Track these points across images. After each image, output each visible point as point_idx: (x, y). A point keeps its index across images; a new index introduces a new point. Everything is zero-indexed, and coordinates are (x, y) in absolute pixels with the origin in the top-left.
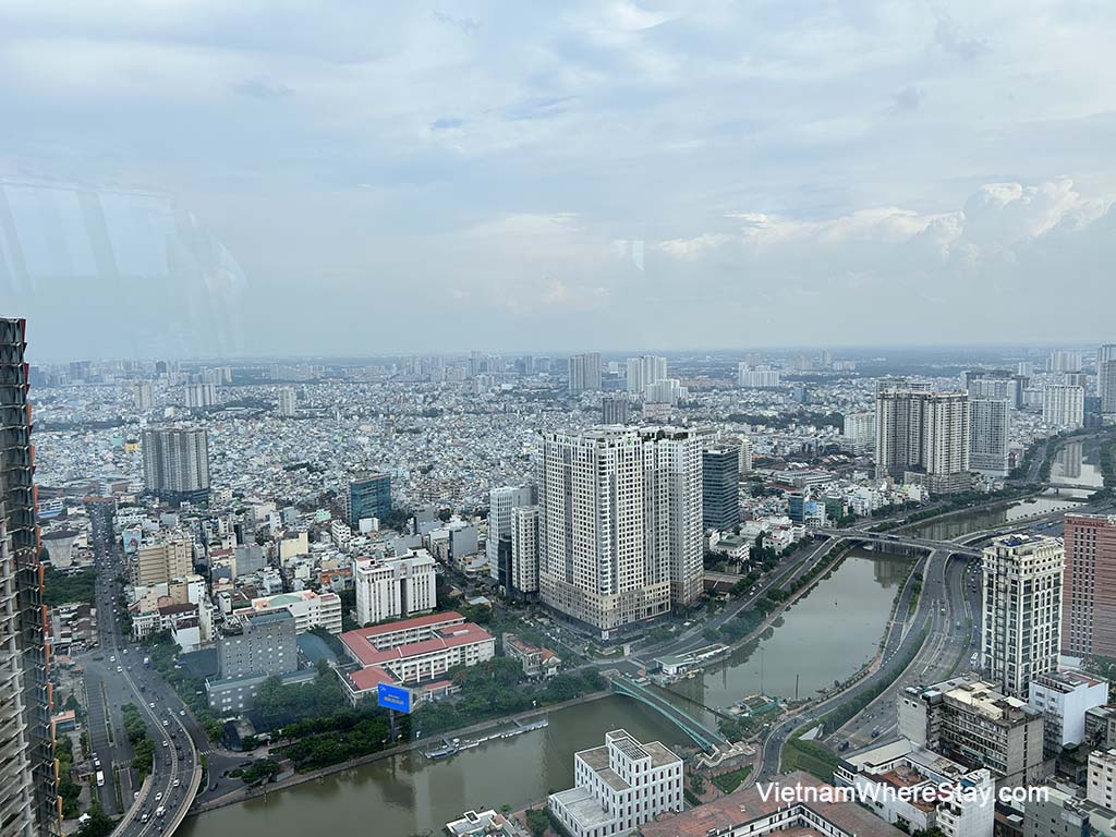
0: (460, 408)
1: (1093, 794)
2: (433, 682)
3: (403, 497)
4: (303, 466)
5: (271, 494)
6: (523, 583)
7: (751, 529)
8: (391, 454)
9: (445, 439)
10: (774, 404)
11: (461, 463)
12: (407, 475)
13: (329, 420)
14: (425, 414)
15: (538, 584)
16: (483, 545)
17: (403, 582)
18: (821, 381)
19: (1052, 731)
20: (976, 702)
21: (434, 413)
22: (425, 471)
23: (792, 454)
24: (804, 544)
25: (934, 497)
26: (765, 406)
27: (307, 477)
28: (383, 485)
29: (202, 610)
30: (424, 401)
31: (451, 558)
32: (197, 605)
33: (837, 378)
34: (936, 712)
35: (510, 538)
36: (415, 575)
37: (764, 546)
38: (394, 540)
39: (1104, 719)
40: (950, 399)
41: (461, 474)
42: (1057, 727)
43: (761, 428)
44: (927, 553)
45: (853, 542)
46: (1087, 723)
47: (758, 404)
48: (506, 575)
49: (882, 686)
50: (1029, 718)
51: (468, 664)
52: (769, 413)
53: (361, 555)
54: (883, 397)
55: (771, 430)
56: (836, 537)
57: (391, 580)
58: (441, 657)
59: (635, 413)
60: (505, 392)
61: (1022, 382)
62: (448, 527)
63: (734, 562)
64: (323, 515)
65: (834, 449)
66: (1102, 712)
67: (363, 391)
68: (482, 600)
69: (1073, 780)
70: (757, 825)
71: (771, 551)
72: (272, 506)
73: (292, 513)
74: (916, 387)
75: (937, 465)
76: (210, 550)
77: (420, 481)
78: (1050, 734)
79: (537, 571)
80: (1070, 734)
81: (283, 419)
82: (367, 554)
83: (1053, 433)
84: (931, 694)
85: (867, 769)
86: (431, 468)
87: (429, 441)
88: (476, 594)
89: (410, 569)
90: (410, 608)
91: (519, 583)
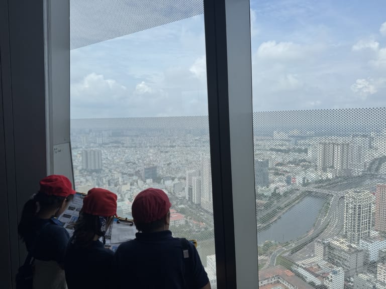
1: (380, 278)
3: (161, 173)
4: (131, 162)
5: (121, 171)
7: (272, 186)
8: (158, 159)
10: (285, 145)
12: (163, 166)
13: (140, 148)
14: (170, 147)
15: (200, 202)
16: (184, 189)
18: (302, 138)
20: (340, 245)
21: (173, 147)
24: (291, 192)
25: (337, 177)
26: (282, 145)
27: (132, 166)
30: (170, 143)
34: (327, 248)
35: (192, 186)
37: (277, 192)
39: (385, 253)
42: (369, 254)
43: (280, 153)
44: (332, 196)
45: (308, 191)
46: (380, 254)
47: (279, 145)
48: (190, 198)
50: (358, 251)
52: (282, 148)
55: (283, 154)
56: (302, 190)
62: (174, 182)
64: (135, 178)
65: (304, 161)
66: (384, 250)
71: (279, 193)
73: (126, 177)
77: (167, 168)
78: (366, 257)
79: (200, 197)
80: (373, 258)
84: (326, 242)
85: (303, 266)
86: (170, 164)
87: (171, 155)
88: (181, 204)
91: (194, 201)
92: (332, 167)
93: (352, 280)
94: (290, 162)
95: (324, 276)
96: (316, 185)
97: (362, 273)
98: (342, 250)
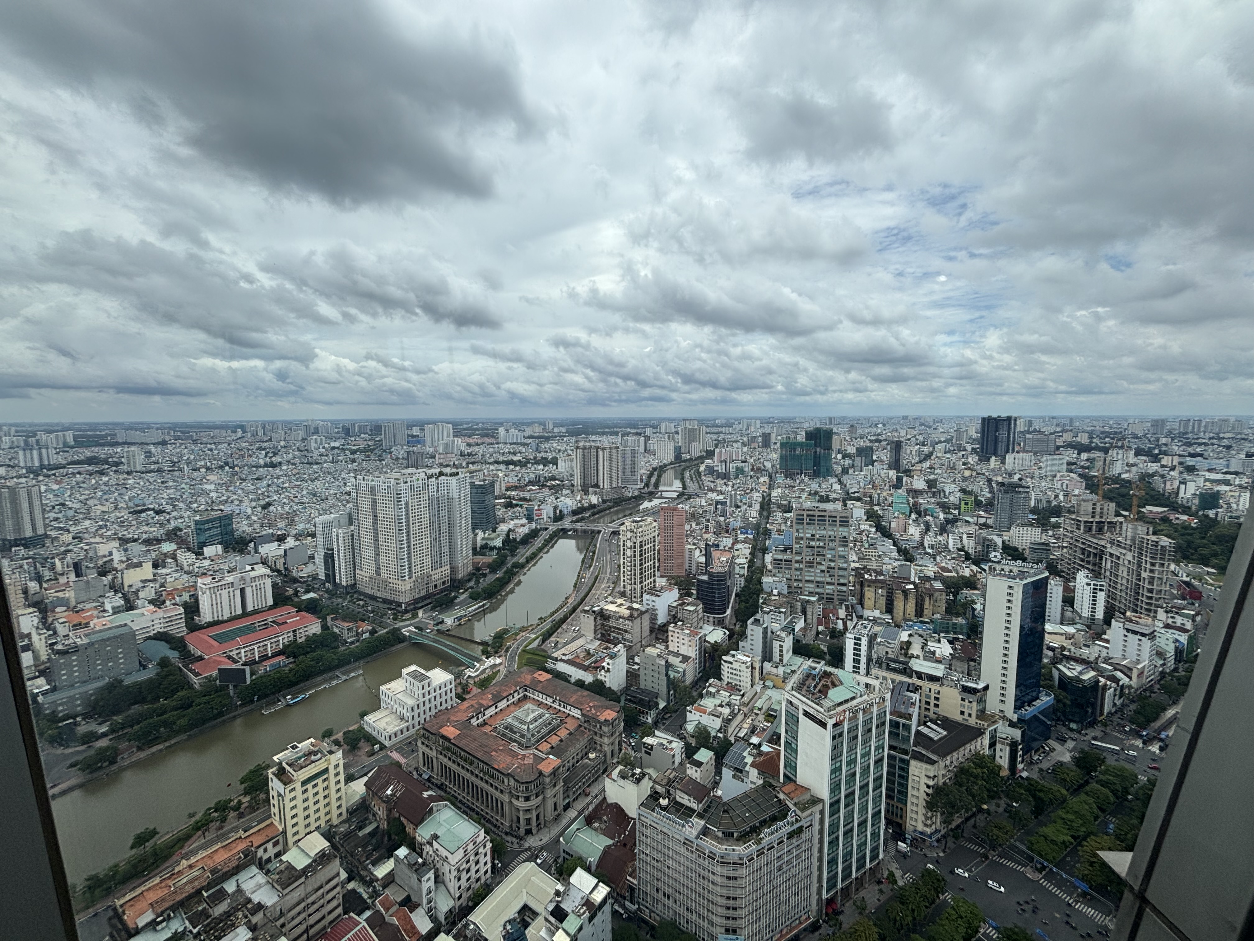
0: (297, 461)
1: (672, 647)
2: (270, 658)
3: (246, 528)
4: (149, 509)
5: (115, 534)
6: (343, 579)
7: (503, 528)
8: (235, 497)
9: (283, 483)
10: (520, 453)
11: (296, 500)
12: (249, 511)
13: (176, 473)
14: (266, 465)
15: (355, 579)
16: (312, 557)
17: (242, 591)
18: (547, 439)
19: (653, 618)
20: (617, 609)
21: (273, 465)
22: (264, 507)
23: (530, 482)
24: (534, 534)
25: (604, 501)
26: (514, 454)
27: (153, 518)
28: (226, 521)
29: (35, 638)
30: (266, 456)
31: (286, 569)
32: (29, 634)
33: (556, 437)
34: (599, 618)
35: (333, 550)
36: (254, 584)
37: (511, 537)
38: (236, 559)
39: (676, 607)
40: (611, 448)
41: (295, 508)
42: (656, 615)
43: (511, 467)
44: (599, 532)
45: (562, 530)
46: (670, 611)
47: (510, 453)
48: (331, 576)
49: (574, 610)
50: (642, 613)
51: (300, 641)
52: (515, 458)
53: (206, 574)
54: (577, 448)
55: (518, 468)
56: (553, 528)
57: (231, 590)
58: (276, 639)
59: (431, 460)
60: (334, 448)
61: (647, 438)
62: (283, 547)
63: (492, 549)
64: (168, 547)
65: (553, 478)
66: (675, 604)
67: (211, 450)
68: (312, 595)
69: (663, 641)
70: (499, 704)
71: (515, 540)
72: (116, 544)
73: (136, 548)
74: (594, 441)
75: (605, 484)
76: (45, 585)
77: (261, 516)
78: (653, 619)
79: (354, 570)
80: (662, 619)
81: (129, 473)
82: (211, 573)
83: (661, 464)
84: (596, 609)
85: (563, 658)
86: (269, 504)
87: (269, 486)
88: (307, 591)
89: (248, 580)
90: (250, 608)
91: (340, 580)
92: (597, 486)
93: (637, 659)
94: (531, 483)
95: (596, 665)
96: (574, 518)
97: (649, 645)
98: (620, 617)
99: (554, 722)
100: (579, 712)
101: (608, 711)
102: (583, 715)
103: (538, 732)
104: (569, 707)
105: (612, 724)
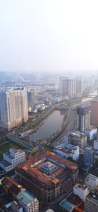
7: (37, 107)
24: (47, 109)
34: (70, 137)
37: (40, 110)
39: (96, 135)
40: (72, 80)
44: (68, 109)
45: (56, 108)
46: (94, 136)
50: (85, 136)
54: (61, 80)
56: (53, 107)
63: (34, 113)
69: (92, 146)
70: (39, 161)
78: (88, 138)
80: (91, 138)
85: (58, 148)
92: (67, 93)
93: (83, 151)
95: (69, 152)
96: (60, 104)
97: (87, 147)
98: (77, 137)
99: (57, 168)
100: (64, 166)
101: (74, 166)
102: (66, 167)
103: (52, 171)
104: (61, 164)
105: (75, 170)
